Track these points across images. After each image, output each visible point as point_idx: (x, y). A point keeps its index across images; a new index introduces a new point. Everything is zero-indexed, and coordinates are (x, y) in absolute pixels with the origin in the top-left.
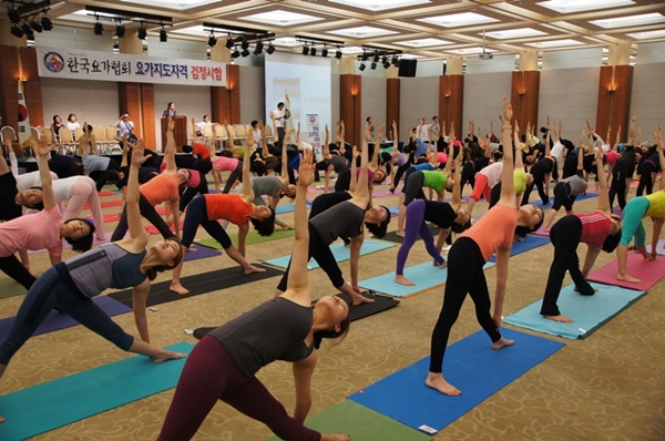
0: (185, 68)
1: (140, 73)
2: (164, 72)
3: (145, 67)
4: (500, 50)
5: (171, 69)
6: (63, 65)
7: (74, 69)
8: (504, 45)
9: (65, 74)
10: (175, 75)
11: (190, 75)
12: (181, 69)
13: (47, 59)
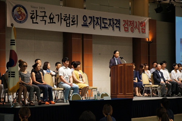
0: (118, 21)
1: (85, 25)
2: (103, 25)
3: (89, 20)
5: (108, 22)
6: (27, 17)
7: (35, 20)
9: (28, 25)
10: (111, 28)
11: (122, 28)
12: (115, 22)
13: (15, 11)
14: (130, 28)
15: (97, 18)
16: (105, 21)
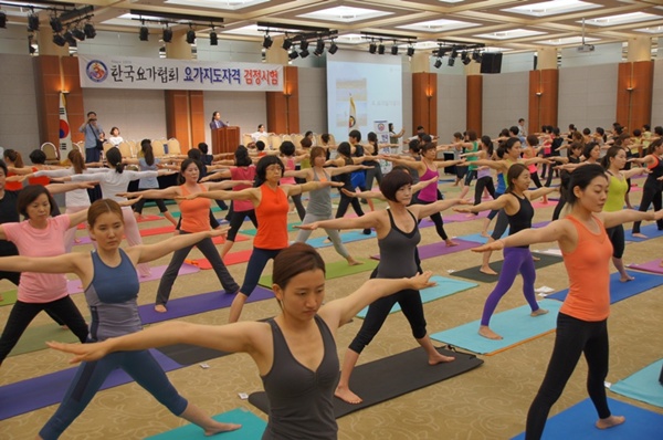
0: (238, 72)
1: (189, 79)
2: (215, 78)
3: (194, 73)
4: (603, 38)
5: (223, 74)
6: (107, 74)
7: (117, 78)
8: (608, 33)
9: (109, 83)
10: (227, 81)
11: (243, 80)
12: (233, 73)
13: (90, 67)
14: (254, 80)
15: (206, 70)
16: (218, 73)
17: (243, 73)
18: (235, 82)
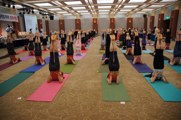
10: (6, 18)
14: (12, 19)
15: (1, 15)
16: (4, 16)
17: (9, 17)
18: (8, 19)
